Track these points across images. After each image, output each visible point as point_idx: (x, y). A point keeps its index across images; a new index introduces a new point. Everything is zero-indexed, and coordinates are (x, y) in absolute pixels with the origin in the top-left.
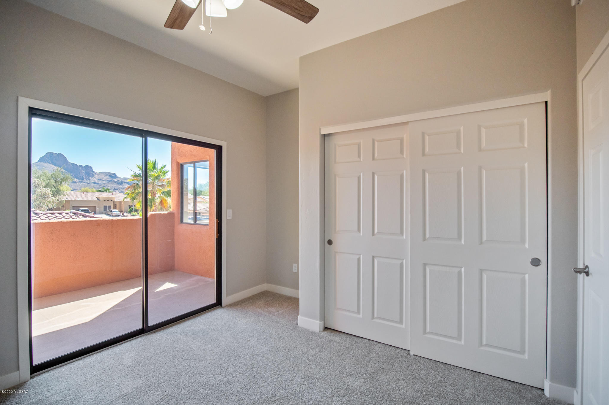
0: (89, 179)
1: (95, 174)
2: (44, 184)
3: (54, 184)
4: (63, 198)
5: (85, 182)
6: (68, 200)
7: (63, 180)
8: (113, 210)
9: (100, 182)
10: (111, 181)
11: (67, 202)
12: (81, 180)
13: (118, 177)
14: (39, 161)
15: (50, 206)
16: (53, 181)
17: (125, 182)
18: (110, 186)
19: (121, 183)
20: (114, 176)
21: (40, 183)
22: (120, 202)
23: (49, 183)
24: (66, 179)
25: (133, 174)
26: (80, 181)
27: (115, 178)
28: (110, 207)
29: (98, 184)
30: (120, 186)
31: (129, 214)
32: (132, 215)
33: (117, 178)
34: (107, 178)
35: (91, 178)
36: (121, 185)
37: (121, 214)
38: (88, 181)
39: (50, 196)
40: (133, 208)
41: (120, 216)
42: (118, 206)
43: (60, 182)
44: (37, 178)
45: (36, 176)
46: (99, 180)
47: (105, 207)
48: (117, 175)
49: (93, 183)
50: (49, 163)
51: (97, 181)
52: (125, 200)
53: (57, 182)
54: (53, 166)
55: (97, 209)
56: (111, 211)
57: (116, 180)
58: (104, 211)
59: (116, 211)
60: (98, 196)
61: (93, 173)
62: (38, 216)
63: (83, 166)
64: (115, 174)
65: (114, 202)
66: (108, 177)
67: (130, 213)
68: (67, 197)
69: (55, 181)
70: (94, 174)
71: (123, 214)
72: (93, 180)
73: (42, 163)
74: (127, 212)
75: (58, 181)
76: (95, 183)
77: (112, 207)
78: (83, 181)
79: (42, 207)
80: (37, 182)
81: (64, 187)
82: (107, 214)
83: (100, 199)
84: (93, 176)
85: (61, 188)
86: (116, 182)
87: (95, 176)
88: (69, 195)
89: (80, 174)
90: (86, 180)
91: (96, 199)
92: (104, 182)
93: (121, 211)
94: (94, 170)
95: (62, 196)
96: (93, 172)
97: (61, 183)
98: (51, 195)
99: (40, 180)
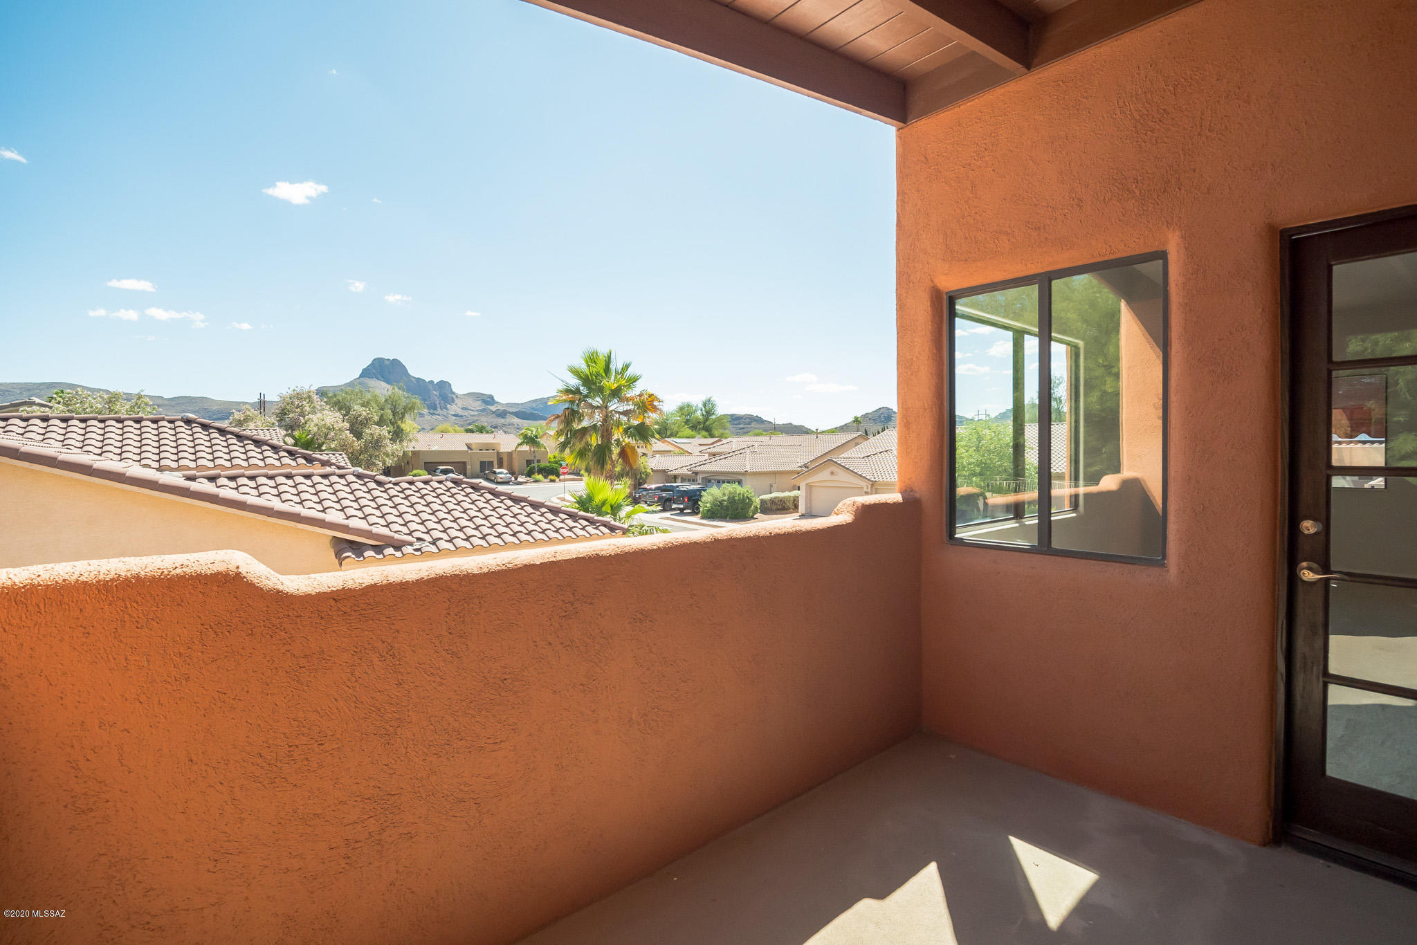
0: (447, 409)
1: (457, 397)
2: (376, 418)
3: (391, 417)
4: (410, 447)
5: (439, 415)
6: (415, 450)
7: (407, 410)
8: (498, 471)
9: (465, 413)
10: (484, 410)
11: (414, 453)
12: (432, 411)
13: (497, 403)
14: (361, 376)
15: (389, 462)
16: (388, 413)
17: (510, 413)
18: (485, 421)
19: (502, 414)
20: (489, 400)
21: (369, 416)
22: (510, 454)
23: (382, 415)
24: (409, 409)
25: (561, 387)
26: (429, 413)
27: (492, 405)
28: (491, 463)
29: (461, 416)
30: (501, 421)
31: (528, 478)
32: (533, 482)
33: (496, 405)
34: (478, 405)
35: (448, 406)
36: (503, 418)
37: (513, 479)
38: (445, 412)
39: (388, 442)
40: (536, 465)
41: (511, 483)
42: (505, 463)
43: (402, 413)
44: (363, 405)
45: (361, 402)
46: (463, 409)
47: (483, 464)
48: (496, 399)
49: (453, 415)
50: (378, 379)
51: (460, 412)
52: (520, 449)
53: (397, 414)
54: (383, 384)
55: (469, 467)
56: (495, 472)
57: (493, 408)
58: (481, 472)
59: (503, 473)
60: (468, 442)
61: (452, 395)
62: (383, 489)
63: (435, 383)
64: (491, 397)
65: (498, 452)
66: (479, 403)
67: (530, 477)
68: (413, 443)
69: (393, 412)
70: (454, 397)
71: (516, 479)
72: (454, 408)
73: (367, 380)
74: (522, 475)
75: (398, 412)
76: (455, 415)
77: (495, 463)
78: (435, 412)
79: (375, 464)
80: (364, 413)
81: (408, 424)
82: (487, 479)
83: (473, 447)
84: (453, 401)
85: (403, 426)
86: (494, 412)
87: (457, 401)
88: (417, 441)
89: (429, 398)
90: (441, 409)
91: (465, 448)
92: (473, 413)
93: (512, 473)
94: (453, 390)
95: (405, 444)
96: (454, 393)
97: (403, 416)
98: (390, 440)
99: (369, 410)
